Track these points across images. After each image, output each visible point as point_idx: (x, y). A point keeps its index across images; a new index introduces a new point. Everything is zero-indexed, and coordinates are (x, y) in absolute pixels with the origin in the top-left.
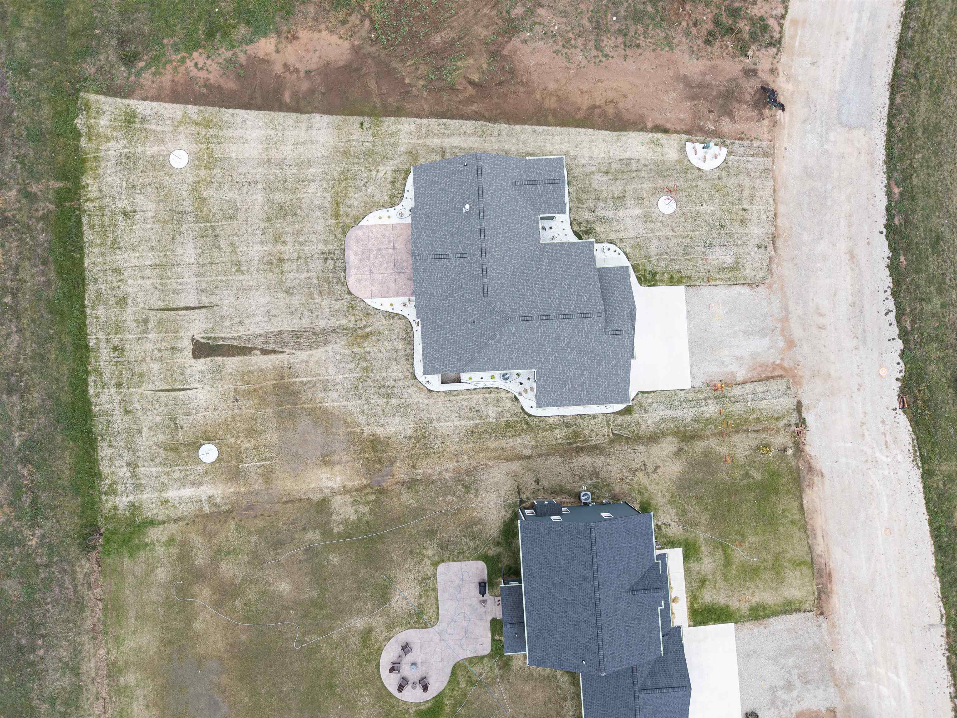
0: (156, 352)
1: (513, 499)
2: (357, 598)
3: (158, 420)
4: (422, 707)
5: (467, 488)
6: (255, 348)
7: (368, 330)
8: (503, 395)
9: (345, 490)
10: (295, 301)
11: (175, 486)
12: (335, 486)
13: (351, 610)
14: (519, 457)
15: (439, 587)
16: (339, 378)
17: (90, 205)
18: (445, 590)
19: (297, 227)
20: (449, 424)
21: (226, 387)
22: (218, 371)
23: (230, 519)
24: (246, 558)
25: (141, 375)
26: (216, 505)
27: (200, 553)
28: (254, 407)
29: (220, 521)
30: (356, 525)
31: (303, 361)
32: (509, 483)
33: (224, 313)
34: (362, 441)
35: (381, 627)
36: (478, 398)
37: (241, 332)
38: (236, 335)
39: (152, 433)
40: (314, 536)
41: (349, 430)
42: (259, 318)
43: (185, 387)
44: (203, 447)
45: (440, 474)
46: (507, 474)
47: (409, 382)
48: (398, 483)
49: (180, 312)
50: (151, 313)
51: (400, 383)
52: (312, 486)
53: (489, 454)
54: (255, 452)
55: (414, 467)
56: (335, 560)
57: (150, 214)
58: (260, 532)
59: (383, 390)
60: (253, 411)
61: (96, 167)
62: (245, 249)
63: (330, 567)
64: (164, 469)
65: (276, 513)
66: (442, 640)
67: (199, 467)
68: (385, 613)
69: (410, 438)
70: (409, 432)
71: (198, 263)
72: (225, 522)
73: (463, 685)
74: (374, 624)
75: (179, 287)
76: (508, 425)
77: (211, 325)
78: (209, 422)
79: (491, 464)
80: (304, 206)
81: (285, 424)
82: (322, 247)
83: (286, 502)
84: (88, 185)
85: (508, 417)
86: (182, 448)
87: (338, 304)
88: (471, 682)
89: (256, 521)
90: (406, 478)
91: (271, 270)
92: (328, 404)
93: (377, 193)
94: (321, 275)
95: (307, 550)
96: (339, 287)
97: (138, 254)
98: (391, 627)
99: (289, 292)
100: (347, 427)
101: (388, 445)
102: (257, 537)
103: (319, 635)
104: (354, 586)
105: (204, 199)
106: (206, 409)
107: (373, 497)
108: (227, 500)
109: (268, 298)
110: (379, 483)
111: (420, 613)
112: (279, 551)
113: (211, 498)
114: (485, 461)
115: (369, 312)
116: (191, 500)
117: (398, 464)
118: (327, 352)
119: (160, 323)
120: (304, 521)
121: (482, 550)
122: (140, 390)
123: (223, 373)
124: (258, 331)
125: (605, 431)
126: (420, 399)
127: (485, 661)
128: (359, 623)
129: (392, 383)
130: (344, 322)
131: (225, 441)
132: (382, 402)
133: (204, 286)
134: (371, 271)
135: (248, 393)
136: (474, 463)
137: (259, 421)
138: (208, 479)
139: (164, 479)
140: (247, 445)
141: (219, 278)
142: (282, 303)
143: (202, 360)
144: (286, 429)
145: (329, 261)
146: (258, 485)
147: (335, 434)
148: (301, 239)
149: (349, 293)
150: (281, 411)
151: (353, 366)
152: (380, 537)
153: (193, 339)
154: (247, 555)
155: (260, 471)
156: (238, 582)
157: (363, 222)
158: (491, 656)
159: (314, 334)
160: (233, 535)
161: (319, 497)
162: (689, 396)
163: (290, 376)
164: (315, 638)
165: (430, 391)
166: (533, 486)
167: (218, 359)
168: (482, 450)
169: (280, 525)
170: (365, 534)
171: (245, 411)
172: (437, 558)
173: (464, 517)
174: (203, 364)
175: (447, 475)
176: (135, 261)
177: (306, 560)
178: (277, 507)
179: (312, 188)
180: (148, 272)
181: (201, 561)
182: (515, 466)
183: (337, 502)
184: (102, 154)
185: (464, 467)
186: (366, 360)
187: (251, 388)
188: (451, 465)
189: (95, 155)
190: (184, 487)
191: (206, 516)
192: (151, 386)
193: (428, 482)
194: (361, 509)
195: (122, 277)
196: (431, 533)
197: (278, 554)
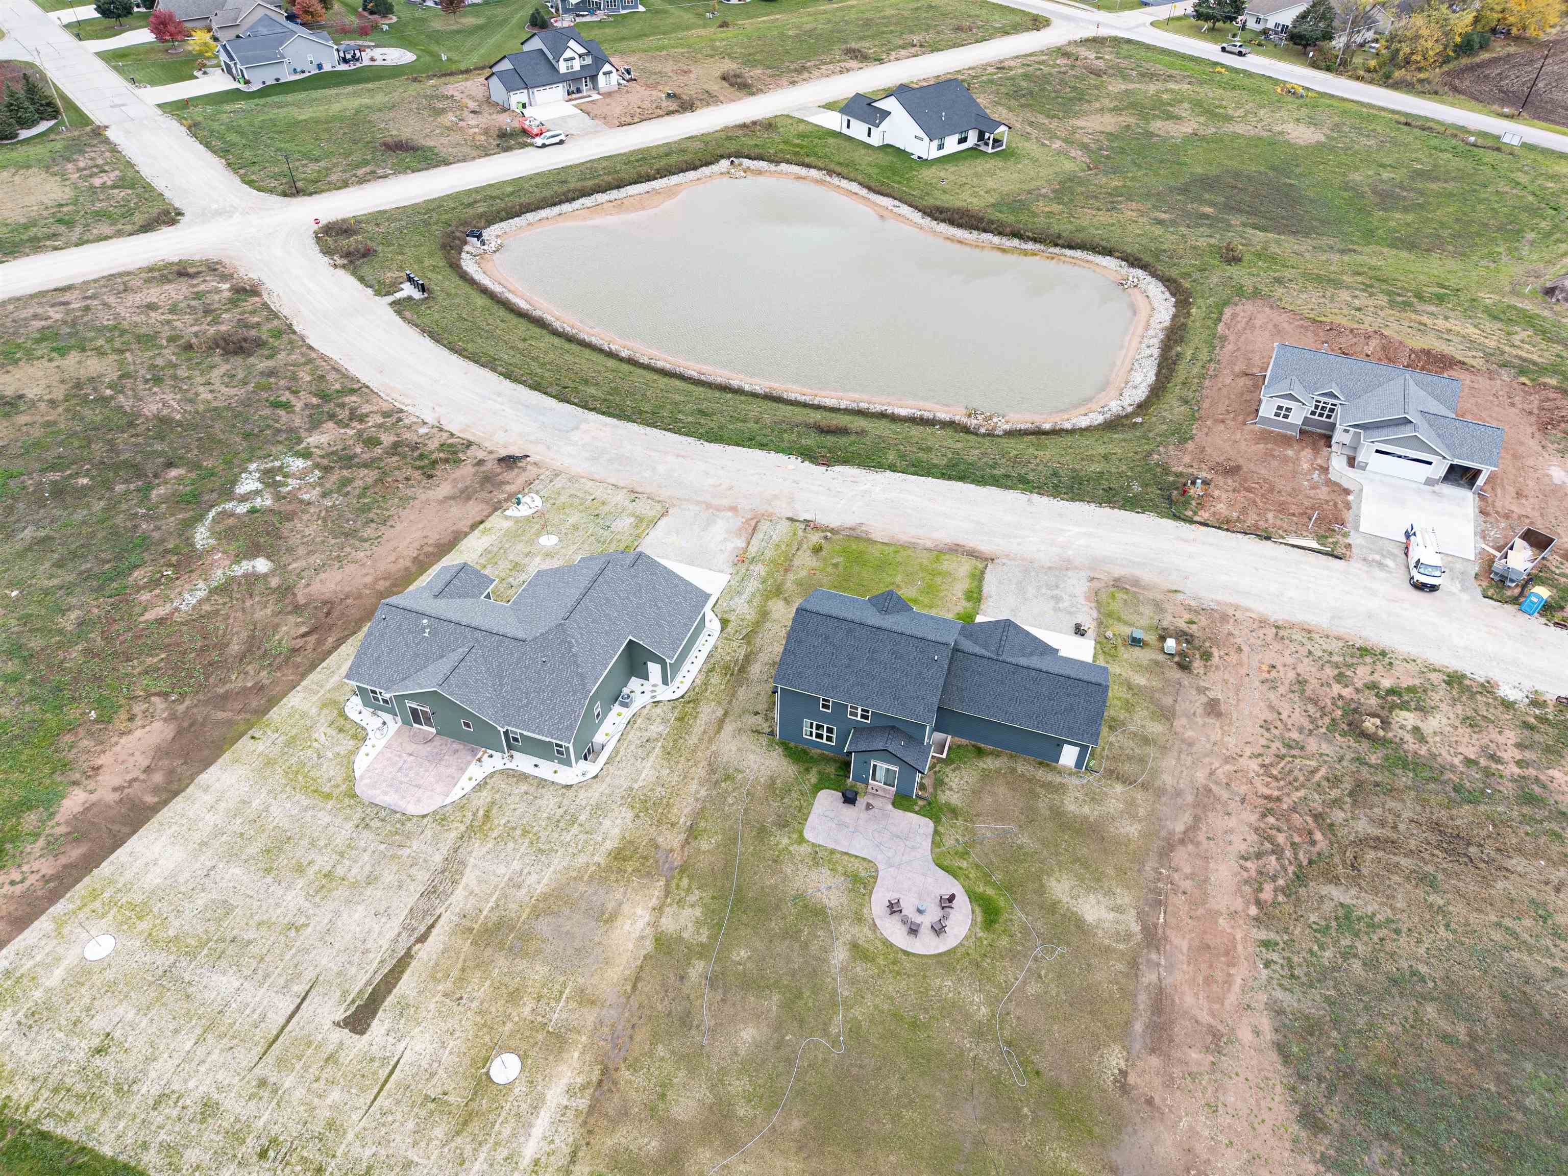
0: (315, 1085)
1: (764, 740)
2: (805, 946)
3: (410, 1125)
4: (979, 919)
5: (728, 778)
6: (410, 948)
7: (481, 813)
8: (645, 711)
9: (659, 910)
10: (388, 877)
11: (522, 1139)
12: (647, 919)
13: (818, 959)
14: (721, 722)
15: (831, 845)
16: (516, 865)
17: (36, 1106)
18: (836, 842)
19: (305, 842)
20: (645, 772)
21: (432, 1006)
22: (403, 1008)
23: (616, 1075)
24: (682, 1074)
25: (331, 1125)
26: (583, 1088)
27: (640, 1141)
28: (483, 979)
29: (611, 1091)
30: (710, 912)
31: (467, 897)
32: (744, 738)
33: (336, 969)
34: (609, 869)
35: (855, 930)
36: (633, 735)
37: (375, 959)
38: (375, 964)
39: (423, 1144)
40: (697, 969)
41: (586, 878)
42: (377, 928)
43: (392, 1063)
44: (492, 1073)
45: (697, 800)
46: (734, 737)
47: (571, 794)
48: (683, 847)
49: (289, 1028)
50: (257, 1070)
51: (565, 802)
52: (630, 946)
53: (703, 747)
54: (544, 1001)
55: (673, 825)
56: (742, 953)
57: (130, 1016)
58: (655, 1039)
59: (562, 825)
60: (488, 983)
62: (279, 911)
63: (749, 965)
64: (485, 1148)
65: (641, 1006)
66: (899, 867)
67: (517, 1091)
68: (838, 918)
69: (637, 816)
70: (630, 815)
71: (246, 978)
72: (615, 1083)
73: (964, 864)
74: (849, 937)
75: (255, 1016)
76: (680, 719)
77: (338, 993)
78: (463, 1050)
79: (714, 748)
80: (286, 826)
81: (531, 949)
82: (350, 825)
83: (634, 987)
84: (7, 1098)
85: (672, 717)
86: (474, 1105)
87: (428, 833)
88: (964, 855)
89: (638, 1038)
90: (683, 836)
91: (330, 891)
92: (540, 889)
93: (337, 749)
94: (380, 838)
95: (711, 986)
96: (409, 825)
97: (166, 1056)
98: (859, 919)
99: (371, 880)
100: (581, 879)
101: (631, 842)
102: (660, 1047)
103: (837, 1013)
104: (787, 942)
105: (176, 937)
106: (443, 1045)
107: (685, 882)
108: (587, 1068)
109: (360, 908)
110: (672, 869)
111: (855, 878)
112: (695, 1023)
113: (570, 1091)
114: (708, 753)
115: (461, 806)
116: (556, 1123)
117: (660, 840)
118: (475, 866)
119: (281, 1063)
120: (672, 976)
121: (807, 787)
122: (350, 1136)
123: (412, 1002)
124: (392, 935)
125: (735, 644)
126: (599, 789)
127: (941, 829)
128: (840, 955)
129: (561, 811)
130: (453, 835)
131: (504, 1037)
132: (575, 829)
133: (282, 981)
134: (418, 786)
135: (461, 980)
136: (704, 763)
137: (506, 980)
138: (541, 1083)
139: (502, 1153)
140: (527, 1010)
141: (287, 957)
142: (379, 893)
143: (375, 1023)
144: (538, 952)
145: (372, 824)
146: (590, 1016)
147: (581, 896)
148: (322, 843)
149: (424, 816)
150: (511, 949)
151: (511, 845)
152: (739, 889)
153: (338, 1024)
154: (679, 1069)
155: (573, 1005)
156: (710, 1099)
157: (358, 774)
158: (937, 821)
159: (443, 872)
160: (639, 1079)
161: (649, 945)
162: (738, 578)
163: (475, 919)
164: (838, 1019)
165: (596, 777)
166: (759, 719)
167: (390, 999)
168: (694, 751)
169: (660, 1007)
170: (726, 906)
171: (480, 994)
172: (795, 836)
173: (760, 792)
174: (378, 1027)
175: (703, 793)
176: (170, 1065)
177: (725, 993)
178: (634, 1003)
179: (275, 810)
180: (201, 1051)
181: (653, 1144)
182: (729, 728)
183: (668, 924)
185: (703, 774)
186: (514, 829)
187: (455, 973)
188: (694, 786)
190: (531, 1125)
191: (592, 1108)
192: (355, 1117)
193: (699, 814)
194: (692, 898)
195: (176, 1096)
196: (762, 832)
197: (698, 1026)
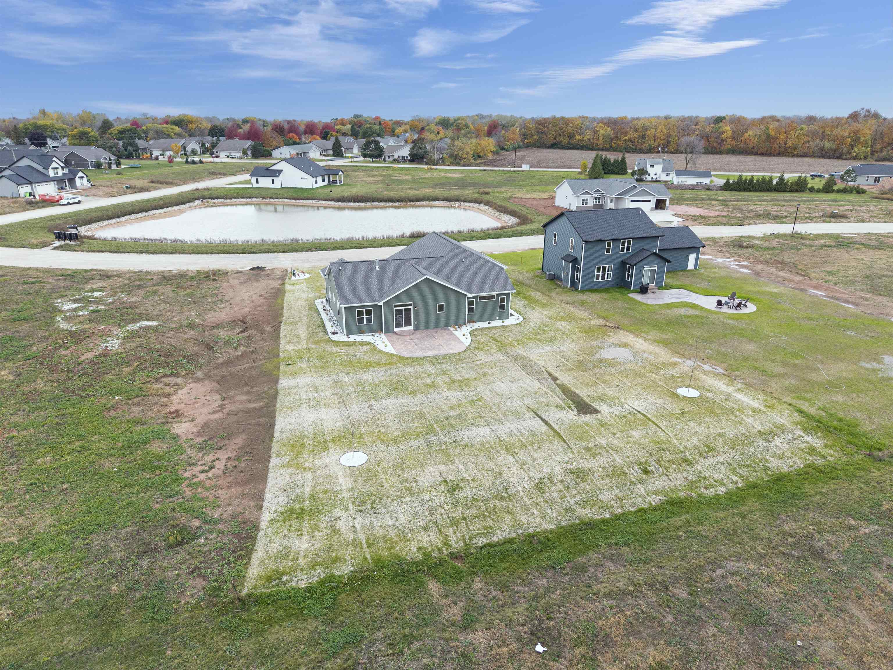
6: (556, 383)
10: (491, 371)
17: (453, 540)
33: (534, 403)
43: (637, 413)
50: (574, 447)
61: (386, 542)
75: (526, 433)
77: (554, 408)
84: (420, 549)
97: (505, 469)
99: (483, 375)
133: (512, 418)
149: (467, 350)
153: (579, 415)
157: (394, 353)
174: (600, 407)
180: (523, 457)
184: (362, 536)
189: (365, 545)
192: (662, 434)
195: (546, 480)
